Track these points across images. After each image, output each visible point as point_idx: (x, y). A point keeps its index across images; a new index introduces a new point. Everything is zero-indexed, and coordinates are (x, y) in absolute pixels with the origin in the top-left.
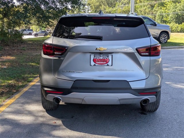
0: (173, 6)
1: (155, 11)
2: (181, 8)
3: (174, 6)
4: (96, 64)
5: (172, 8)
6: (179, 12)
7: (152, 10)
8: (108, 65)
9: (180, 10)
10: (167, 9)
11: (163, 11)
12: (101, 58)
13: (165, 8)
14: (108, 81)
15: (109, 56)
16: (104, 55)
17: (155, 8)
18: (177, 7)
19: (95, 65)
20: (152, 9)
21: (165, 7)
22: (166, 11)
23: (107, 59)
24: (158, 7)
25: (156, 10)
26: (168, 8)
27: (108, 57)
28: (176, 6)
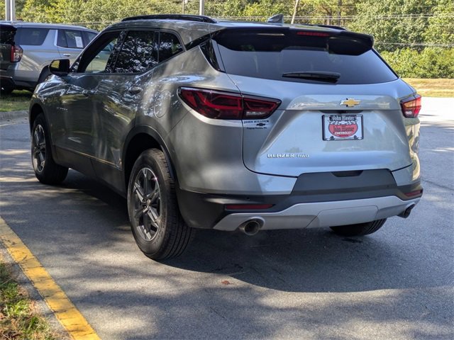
0: (72, 6)
1: (27, 15)
2: (91, 13)
3: (75, 8)
4: (335, 137)
5: (69, 11)
6: (87, 22)
7: (18, 13)
8: (356, 138)
9: (89, 19)
10: (57, 12)
11: (47, 16)
12: (343, 123)
13: (52, 11)
14: (359, 172)
15: (357, 118)
16: (348, 116)
17: (26, 9)
18: (82, 11)
19: (332, 138)
20: (20, 10)
21: (52, 7)
22: (56, 17)
23: (353, 124)
24: (35, 6)
25: (30, 12)
26: (61, 11)
27: (355, 119)
28: (79, 7)
